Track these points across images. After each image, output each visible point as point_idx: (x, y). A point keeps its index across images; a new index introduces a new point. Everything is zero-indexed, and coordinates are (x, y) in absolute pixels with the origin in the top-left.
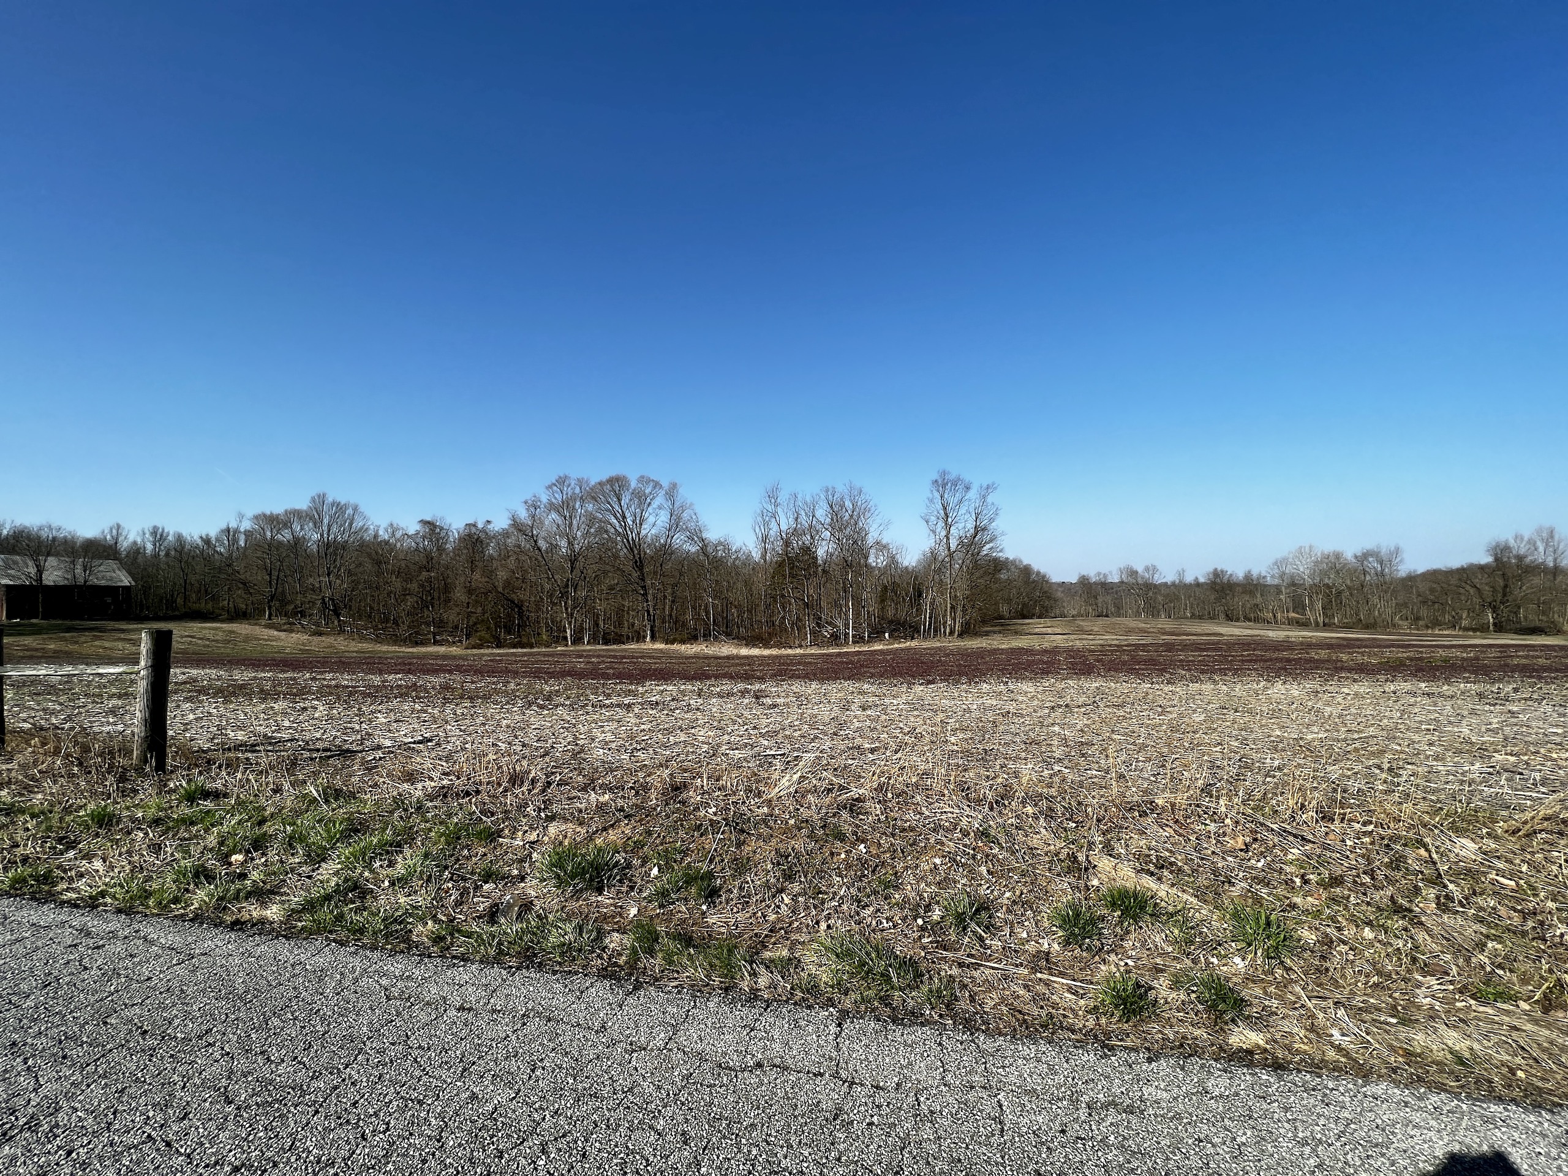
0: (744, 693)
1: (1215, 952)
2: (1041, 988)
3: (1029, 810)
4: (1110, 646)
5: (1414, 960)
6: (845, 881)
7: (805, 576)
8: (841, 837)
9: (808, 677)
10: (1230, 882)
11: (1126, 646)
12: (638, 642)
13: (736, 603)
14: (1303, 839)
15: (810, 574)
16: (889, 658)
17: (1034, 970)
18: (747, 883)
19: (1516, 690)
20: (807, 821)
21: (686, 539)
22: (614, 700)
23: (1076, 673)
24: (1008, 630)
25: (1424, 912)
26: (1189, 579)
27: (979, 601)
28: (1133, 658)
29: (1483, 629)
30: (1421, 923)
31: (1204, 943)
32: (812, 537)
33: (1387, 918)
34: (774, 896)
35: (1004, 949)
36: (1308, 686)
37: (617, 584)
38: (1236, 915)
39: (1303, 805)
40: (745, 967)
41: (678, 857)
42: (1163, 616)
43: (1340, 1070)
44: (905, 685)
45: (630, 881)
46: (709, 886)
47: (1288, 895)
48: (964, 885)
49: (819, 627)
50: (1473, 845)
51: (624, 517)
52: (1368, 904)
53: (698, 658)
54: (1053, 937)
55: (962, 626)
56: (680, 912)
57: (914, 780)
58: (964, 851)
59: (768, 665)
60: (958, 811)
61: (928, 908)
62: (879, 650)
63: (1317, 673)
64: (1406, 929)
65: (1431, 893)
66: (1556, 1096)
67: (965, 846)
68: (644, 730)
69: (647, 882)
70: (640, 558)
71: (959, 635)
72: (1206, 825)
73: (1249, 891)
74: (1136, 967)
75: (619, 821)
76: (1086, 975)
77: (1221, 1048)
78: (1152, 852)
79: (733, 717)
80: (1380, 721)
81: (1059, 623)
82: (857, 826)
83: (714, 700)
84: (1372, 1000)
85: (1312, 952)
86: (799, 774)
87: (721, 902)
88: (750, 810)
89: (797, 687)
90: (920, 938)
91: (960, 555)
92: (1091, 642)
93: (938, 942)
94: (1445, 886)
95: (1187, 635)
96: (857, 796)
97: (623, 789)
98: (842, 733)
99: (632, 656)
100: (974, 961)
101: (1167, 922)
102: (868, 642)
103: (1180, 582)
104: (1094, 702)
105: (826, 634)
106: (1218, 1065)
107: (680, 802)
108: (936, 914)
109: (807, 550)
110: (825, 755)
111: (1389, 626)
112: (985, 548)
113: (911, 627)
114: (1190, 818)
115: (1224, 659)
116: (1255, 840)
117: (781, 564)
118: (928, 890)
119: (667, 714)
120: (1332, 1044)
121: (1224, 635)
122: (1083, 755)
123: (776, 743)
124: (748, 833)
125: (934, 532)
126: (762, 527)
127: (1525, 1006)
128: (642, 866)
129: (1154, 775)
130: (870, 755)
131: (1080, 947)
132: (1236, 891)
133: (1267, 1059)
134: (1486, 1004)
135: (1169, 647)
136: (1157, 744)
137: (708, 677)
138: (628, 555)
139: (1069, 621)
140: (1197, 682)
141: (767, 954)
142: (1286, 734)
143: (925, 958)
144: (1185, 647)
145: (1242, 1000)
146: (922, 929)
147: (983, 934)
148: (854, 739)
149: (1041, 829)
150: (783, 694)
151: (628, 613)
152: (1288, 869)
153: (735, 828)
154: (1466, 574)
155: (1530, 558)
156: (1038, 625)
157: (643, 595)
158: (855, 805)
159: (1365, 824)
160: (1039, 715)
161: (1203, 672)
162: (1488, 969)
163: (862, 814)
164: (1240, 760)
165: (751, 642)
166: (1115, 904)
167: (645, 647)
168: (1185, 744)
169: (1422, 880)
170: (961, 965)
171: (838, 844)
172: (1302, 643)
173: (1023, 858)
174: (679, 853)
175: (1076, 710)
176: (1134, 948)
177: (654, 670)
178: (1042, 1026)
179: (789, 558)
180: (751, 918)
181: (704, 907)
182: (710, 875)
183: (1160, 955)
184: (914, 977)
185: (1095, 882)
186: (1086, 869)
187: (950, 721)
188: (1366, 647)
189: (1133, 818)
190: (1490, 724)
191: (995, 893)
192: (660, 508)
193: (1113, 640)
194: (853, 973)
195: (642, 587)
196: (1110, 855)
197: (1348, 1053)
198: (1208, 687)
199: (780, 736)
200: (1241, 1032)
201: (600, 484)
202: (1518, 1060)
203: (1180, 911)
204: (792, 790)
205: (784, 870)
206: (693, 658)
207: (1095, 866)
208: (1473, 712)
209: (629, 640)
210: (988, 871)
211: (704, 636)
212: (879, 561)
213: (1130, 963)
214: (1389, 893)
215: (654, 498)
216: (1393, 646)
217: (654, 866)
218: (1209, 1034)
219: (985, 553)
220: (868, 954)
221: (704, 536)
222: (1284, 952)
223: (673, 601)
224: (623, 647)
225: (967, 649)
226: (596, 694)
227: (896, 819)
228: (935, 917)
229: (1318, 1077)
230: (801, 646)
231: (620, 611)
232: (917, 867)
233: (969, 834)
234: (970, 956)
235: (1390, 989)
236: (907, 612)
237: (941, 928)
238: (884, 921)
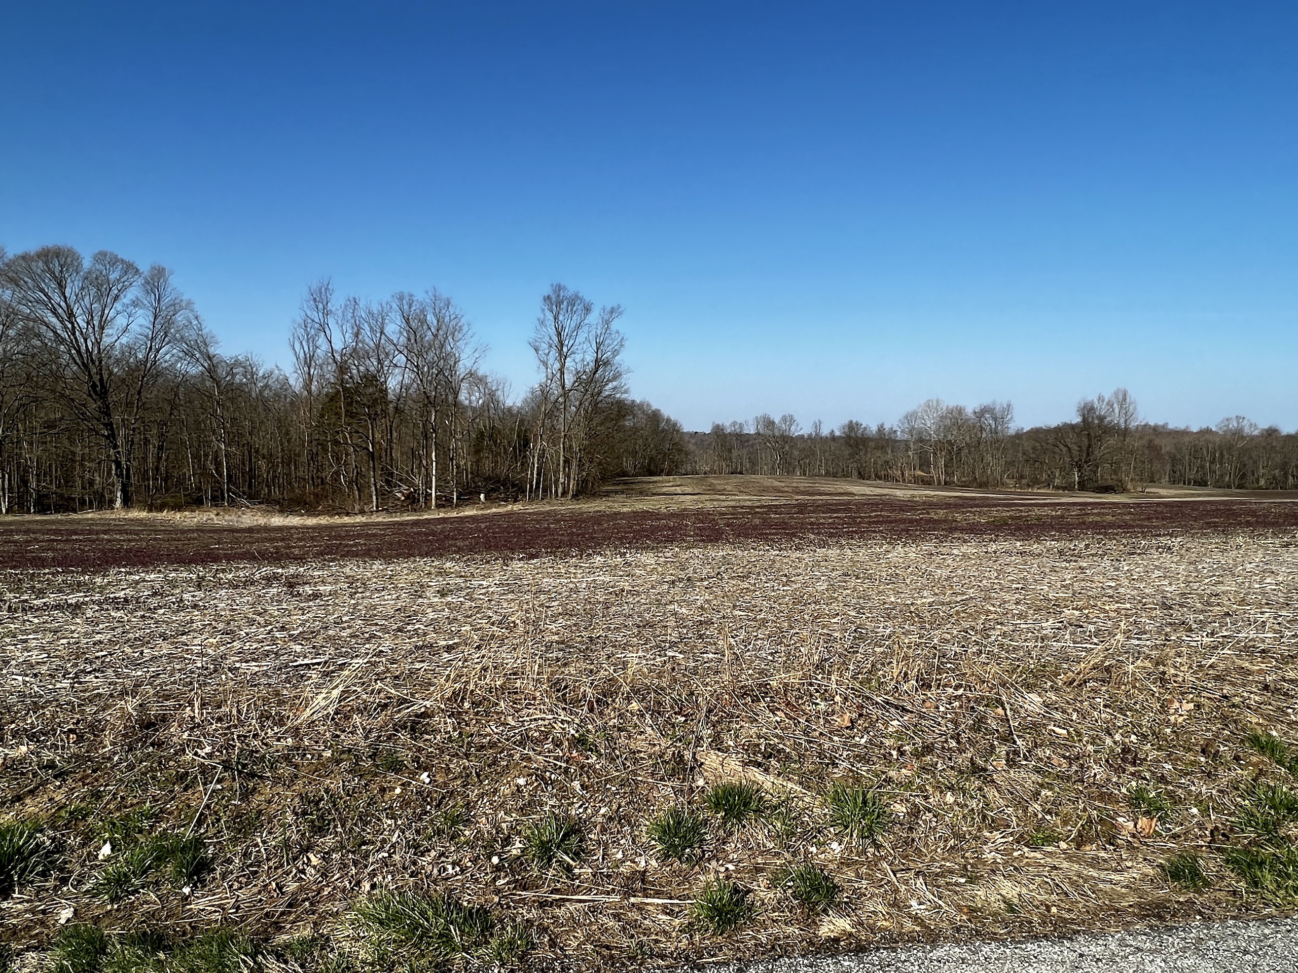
0: (269, 580)
1: (815, 840)
2: (634, 915)
3: (635, 706)
4: (742, 507)
5: (985, 817)
6: (399, 822)
7: (369, 415)
8: (396, 766)
9: (369, 554)
10: (833, 764)
11: (758, 507)
12: (100, 508)
13: (265, 451)
14: (904, 710)
15: (376, 414)
16: (483, 526)
17: (627, 895)
18: (256, 845)
19: (1087, 546)
20: (350, 750)
21: (181, 355)
22: (51, 598)
23: (703, 541)
24: (633, 489)
25: (996, 770)
26: (825, 432)
27: (598, 453)
28: (765, 520)
29: (1069, 487)
30: (993, 781)
31: (805, 833)
32: (379, 361)
33: (967, 780)
34: (295, 859)
35: (594, 876)
36: (925, 548)
37: (62, 419)
38: (837, 799)
39: (906, 674)
40: (244, 962)
41: (146, 824)
42: (798, 474)
43: (912, 940)
44: (500, 561)
45: (62, 870)
46: (195, 858)
47: (886, 770)
48: (553, 806)
49: (389, 485)
50: (1040, 699)
51: (71, 315)
52: (952, 768)
53: (202, 531)
54: (651, 853)
55: (578, 484)
56: (146, 902)
57: (498, 683)
58: (555, 765)
59: (313, 539)
60: (550, 717)
61: (507, 841)
62: (471, 516)
63: (934, 535)
64: (980, 789)
65: (1002, 750)
66: (1075, 924)
67: (556, 758)
68: (101, 642)
69: (92, 868)
70: (101, 380)
71: (573, 496)
72: (817, 704)
73: (851, 770)
74: (737, 871)
75: (44, 783)
76: (684, 889)
77: (811, 943)
78: (762, 740)
79: (250, 615)
80: (980, 581)
81: (689, 481)
82: (420, 750)
83: (223, 592)
84: (948, 864)
85: (901, 825)
86: (341, 688)
87: (214, 879)
88: (266, 745)
89: (351, 568)
90: (494, 880)
91: (578, 395)
92: (723, 504)
93: (517, 881)
94: (1015, 742)
95: (821, 494)
96: (423, 710)
97: (54, 735)
98: (409, 628)
99: (90, 530)
100: (558, 897)
101: (770, 816)
102: (457, 505)
103: (817, 435)
104: (719, 573)
105: (399, 495)
106: (806, 961)
107: (152, 744)
108: (516, 849)
109: (371, 380)
110: (384, 659)
111: (998, 484)
112: (607, 388)
113: (514, 486)
114: (802, 698)
115: (853, 521)
116: (861, 715)
117: (333, 398)
118: (508, 819)
119: (143, 616)
120: (910, 915)
121: (855, 495)
122: (701, 637)
123: (314, 647)
124: (261, 777)
125: (545, 364)
126: (304, 343)
127: (1063, 845)
128: (83, 845)
129: (772, 654)
130: (446, 655)
131: (680, 859)
132: (838, 773)
133: (851, 943)
134: (1035, 849)
135: (802, 508)
136: (778, 618)
137: (216, 559)
138: (81, 376)
139: (702, 479)
140: (824, 547)
141: (283, 938)
142: (899, 600)
143: (499, 903)
144: (818, 508)
145: (835, 887)
146: (498, 868)
147: (571, 862)
148: (425, 634)
149: (647, 728)
150: (330, 579)
151: (82, 465)
152: (887, 743)
153: (240, 772)
154: (1061, 432)
155: (1108, 419)
156: (667, 483)
157: (107, 437)
158: (419, 722)
159: (957, 688)
160: (656, 591)
161: (831, 535)
162: (1040, 816)
163: (427, 734)
164: (855, 631)
165: (286, 508)
166: (719, 804)
167: (113, 516)
168: (806, 616)
169: (997, 738)
170: (542, 905)
171: (391, 776)
172: (924, 503)
173: (624, 764)
174: (147, 819)
175: (698, 584)
176: (736, 850)
177: (126, 550)
178: (629, 958)
179: (345, 389)
180: (259, 892)
181: (186, 890)
182: (198, 843)
183: (761, 853)
184: (482, 931)
185: (701, 782)
186: (692, 769)
187: (553, 604)
188: (977, 506)
189: (745, 704)
190: (1065, 580)
191: (589, 811)
192: (135, 303)
193: (746, 500)
194: (402, 941)
195: (105, 425)
196: (719, 750)
197: (923, 920)
198: (833, 552)
199: (320, 637)
200: (831, 921)
201: (23, 258)
202: (1054, 897)
203: (783, 802)
204: (331, 710)
205: (313, 821)
206: (193, 531)
207: (702, 764)
208: (1053, 570)
209: (83, 505)
210: (582, 786)
211: (214, 499)
212: (473, 398)
213: (731, 867)
214: (969, 755)
215: (124, 288)
216: (999, 505)
217: (105, 842)
218: (802, 930)
219: (607, 393)
220: (423, 913)
221: (212, 350)
222: (877, 830)
223: (160, 448)
224: (74, 516)
225: (582, 514)
226: (18, 590)
227: (472, 735)
228: (514, 852)
229: (893, 952)
230: (362, 512)
231: (67, 463)
232: (495, 791)
233: (562, 743)
234: (555, 891)
235: (963, 850)
236: (510, 466)
237: (522, 864)
238: (450, 867)
